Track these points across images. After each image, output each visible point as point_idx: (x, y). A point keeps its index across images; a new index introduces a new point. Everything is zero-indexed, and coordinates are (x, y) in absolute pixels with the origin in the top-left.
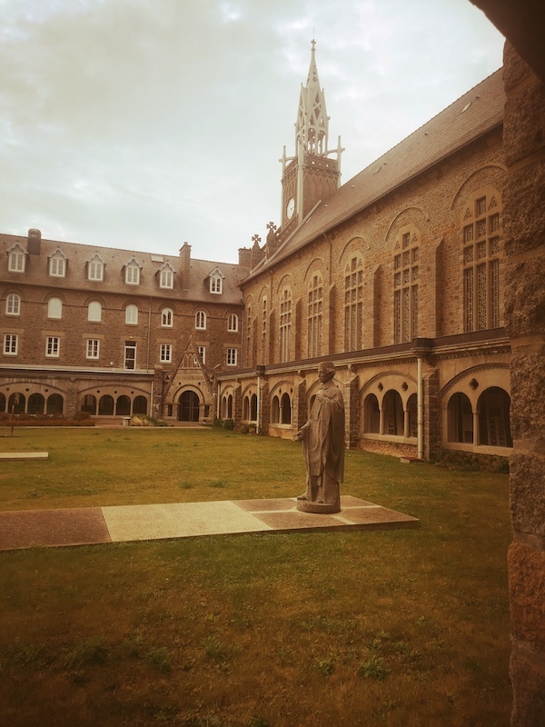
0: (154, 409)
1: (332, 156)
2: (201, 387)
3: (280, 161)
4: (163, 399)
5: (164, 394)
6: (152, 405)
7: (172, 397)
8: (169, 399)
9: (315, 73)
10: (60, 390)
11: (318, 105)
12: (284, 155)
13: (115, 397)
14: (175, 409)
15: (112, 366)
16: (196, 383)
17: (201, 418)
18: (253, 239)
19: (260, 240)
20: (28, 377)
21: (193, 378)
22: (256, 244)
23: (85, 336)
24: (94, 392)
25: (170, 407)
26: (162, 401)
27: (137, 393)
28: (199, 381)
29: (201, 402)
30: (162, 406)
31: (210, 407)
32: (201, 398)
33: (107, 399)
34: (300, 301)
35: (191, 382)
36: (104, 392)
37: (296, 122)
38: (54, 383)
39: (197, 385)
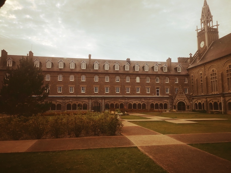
0: (170, 107)
1: (215, 27)
2: (185, 100)
3: (196, 30)
4: (172, 104)
5: (173, 102)
6: (169, 106)
7: (175, 103)
8: (174, 104)
9: (206, 3)
10: (145, 102)
11: (209, 13)
12: (197, 29)
13: (159, 104)
14: (176, 107)
15: (153, 95)
16: (183, 99)
17: (186, 109)
18: (190, 55)
19: (192, 55)
20: (137, 99)
21: (182, 98)
22: (191, 56)
23: (146, 87)
24: (153, 103)
25: (175, 106)
26: (172, 105)
27: (165, 103)
28: (185, 98)
29: (186, 105)
30: (172, 106)
31: (190, 106)
32: (186, 104)
33: (157, 104)
34: (222, 73)
35: (181, 99)
36: (156, 102)
37: (201, 18)
38: (143, 100)
39: (184, 100)
